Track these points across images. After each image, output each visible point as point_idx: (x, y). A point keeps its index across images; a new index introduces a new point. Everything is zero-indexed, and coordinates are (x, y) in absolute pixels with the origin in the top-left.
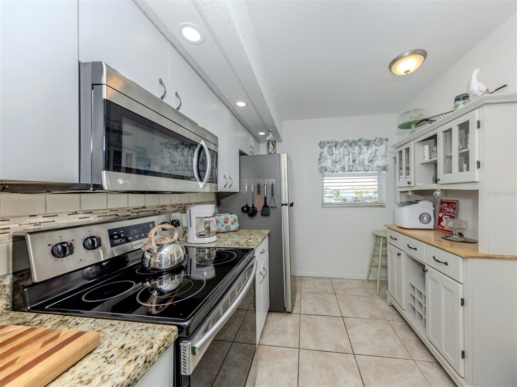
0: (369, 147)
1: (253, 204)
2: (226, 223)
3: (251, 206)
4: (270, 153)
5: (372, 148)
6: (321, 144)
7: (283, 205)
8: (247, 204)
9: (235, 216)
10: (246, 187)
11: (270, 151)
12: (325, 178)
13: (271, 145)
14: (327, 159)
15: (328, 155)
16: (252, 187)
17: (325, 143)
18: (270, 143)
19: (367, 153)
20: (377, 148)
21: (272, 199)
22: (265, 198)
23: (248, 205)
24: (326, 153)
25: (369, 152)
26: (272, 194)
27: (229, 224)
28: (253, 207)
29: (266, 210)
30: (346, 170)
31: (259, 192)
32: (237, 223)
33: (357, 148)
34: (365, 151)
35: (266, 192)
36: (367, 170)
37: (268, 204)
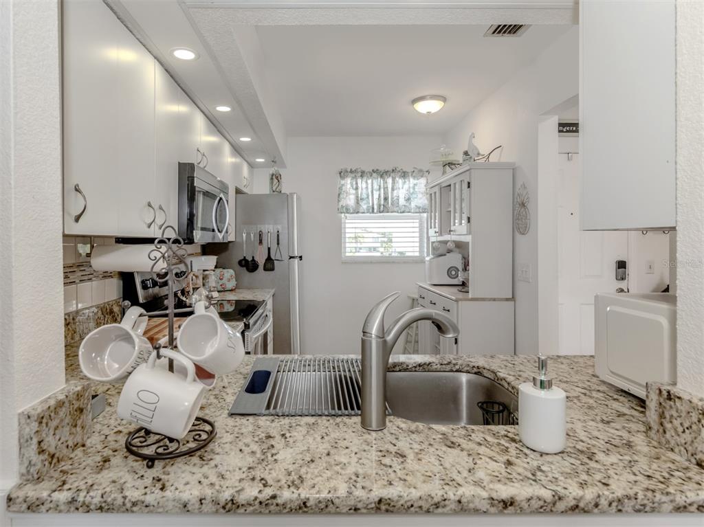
0: (406, 180)
1: (253, 257)
2: (221, 279)
3: (250, 259)
4: (274, 192)
5: (409, 181)
6: (342, 174)
7: (291, 257)
8: (245, 257)
9: (231, 272)
10: (244, 235)
11: (274, 188)
12: (347, 221)
13: (275, 181)
14: (350, 194)
15: (351, 190)
16: (252, 235)
17: (347, 172)
18: (274, 177)
19: (402, 188)
20: (416, 182)
21: (278, 250)
22: (269, 249)
23: (247, 258)
24: (349, 186)
25: (406, 186)
26: (278, 244)
27: (224, 281)
28: (253, 260)
29: (270, 264)
30: (375, 211)
31: (261, 242)
32: (234, 279)
33: (390, 181)
34: (401, 186)
35: (269, 241)
36: (403, 212)
37: (273, 257)
